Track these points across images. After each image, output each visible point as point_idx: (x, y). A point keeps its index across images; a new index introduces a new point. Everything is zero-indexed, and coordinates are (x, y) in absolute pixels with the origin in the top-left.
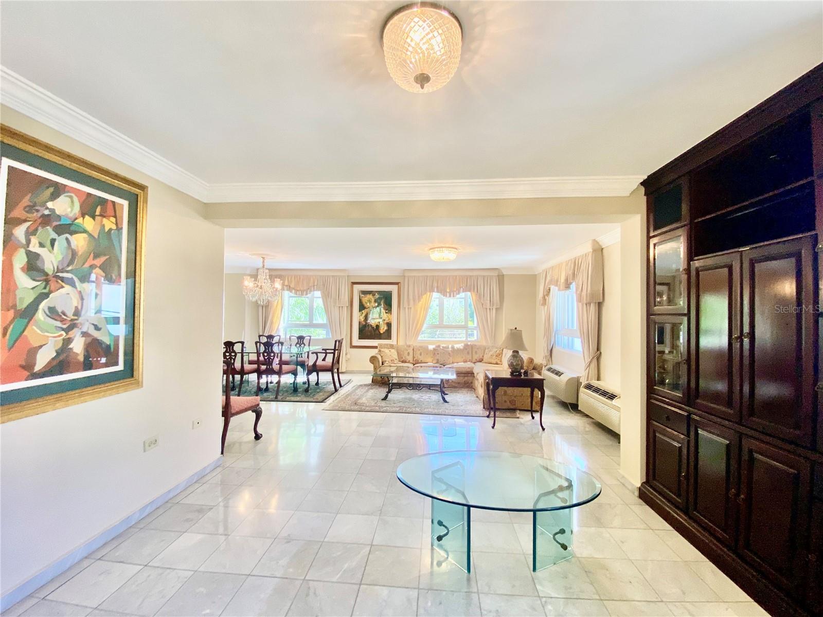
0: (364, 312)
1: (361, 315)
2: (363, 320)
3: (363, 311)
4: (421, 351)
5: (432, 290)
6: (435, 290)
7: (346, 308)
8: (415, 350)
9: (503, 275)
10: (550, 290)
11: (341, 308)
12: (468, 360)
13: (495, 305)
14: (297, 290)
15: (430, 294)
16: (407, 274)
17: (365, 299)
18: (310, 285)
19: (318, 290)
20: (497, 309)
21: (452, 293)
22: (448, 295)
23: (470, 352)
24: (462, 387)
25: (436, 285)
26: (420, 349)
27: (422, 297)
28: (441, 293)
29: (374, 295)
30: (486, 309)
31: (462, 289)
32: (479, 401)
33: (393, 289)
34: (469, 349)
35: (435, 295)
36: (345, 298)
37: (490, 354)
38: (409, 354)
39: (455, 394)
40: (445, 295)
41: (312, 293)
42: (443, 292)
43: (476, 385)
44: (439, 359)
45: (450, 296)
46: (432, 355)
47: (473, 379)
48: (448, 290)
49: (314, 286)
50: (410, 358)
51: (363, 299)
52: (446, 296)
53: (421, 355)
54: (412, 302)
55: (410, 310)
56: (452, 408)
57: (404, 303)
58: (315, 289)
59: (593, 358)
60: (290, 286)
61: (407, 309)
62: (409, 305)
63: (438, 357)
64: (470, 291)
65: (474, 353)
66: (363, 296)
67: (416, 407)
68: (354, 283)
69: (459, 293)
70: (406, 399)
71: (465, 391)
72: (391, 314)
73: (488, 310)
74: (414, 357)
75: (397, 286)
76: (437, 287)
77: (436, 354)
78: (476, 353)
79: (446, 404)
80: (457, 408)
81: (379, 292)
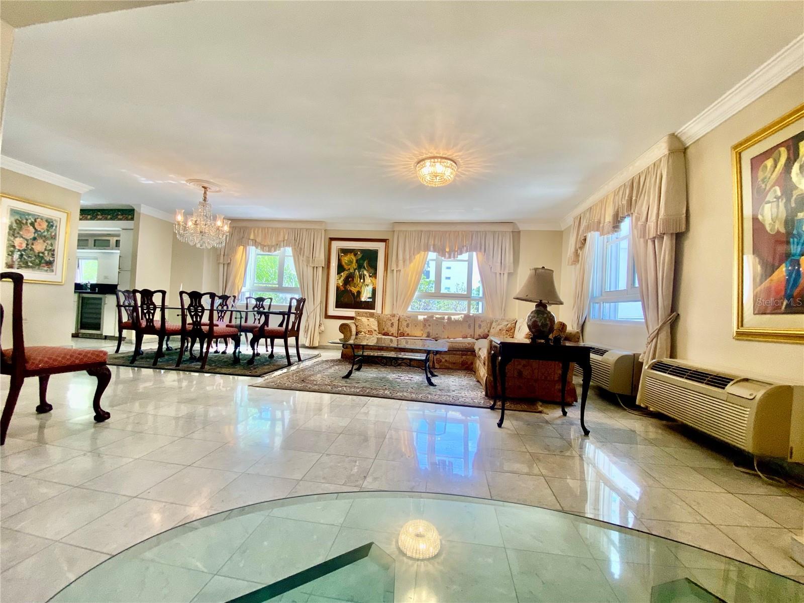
0: (344, 275)
1: (340, 279)
2: (341, 284)
3: (342, 274)
4: (408, 322)
5: (427, 249)
6: (432, 249)
7: (321, 269)
8: (400, 320)
9: (519, 232)
10: (585, 240)
11: (315, 268)
12: (469, 336)
13: (507, 269)
14: (265, 246)
15: (424, 255)
16: (397, 228)
17: (345, 260)
18: (280, 240)
19: (288, 245)
20: (510, 274)
21: (453, 253)
22: (447, 255)
23: (472, 326)
24: (459, 369)
25: (433, 242)
26: (407, 319)
27: (414, 258)
28: (438, 252)
29: (355, 255)
30: (496, 273)
31: (465, 248)
32: (481, 387)
33: (380, 247)
34: (469, 320)
35: (432, 255)
36: (321, 256)
37: (498, 329)
38: (392, 324)
39: (447, 376)
40: (443, 255)
41: (282, 249)
42: (441, 251)
43: (477, 365)
44: (431, 331)
45: (450, 257)
46: (422, 328)
47: (474, 359)
48: (447, 250)
49: (284, 241)
50: (394, 330)
51: (342, 259)
52: (445, 257)
53: (408, 326)
54: (401, 262)
55: (398, 273)
56: (439, 392)
57: (393, 265)
58: (285, 244)
59: (664, 323)
60: (256, 241)
61: (395, 272)
62: (397, 266)
63: (429, 329)
64: (475, 249)
65: (477, 326)
66: (342, 254)
67: (386, 389)
68: (332, 239)
69: (461, 253)
70: (377, 378)
71: (462, 373)
72: (376, 278)
73: (498, 275)
74: (398, 330)
75: (384, 243)
76: (434, 245)
77: (427, 325)
78: (480, 326)
79: (431, 387)
80: (445, 394)
81: (363, 251)
